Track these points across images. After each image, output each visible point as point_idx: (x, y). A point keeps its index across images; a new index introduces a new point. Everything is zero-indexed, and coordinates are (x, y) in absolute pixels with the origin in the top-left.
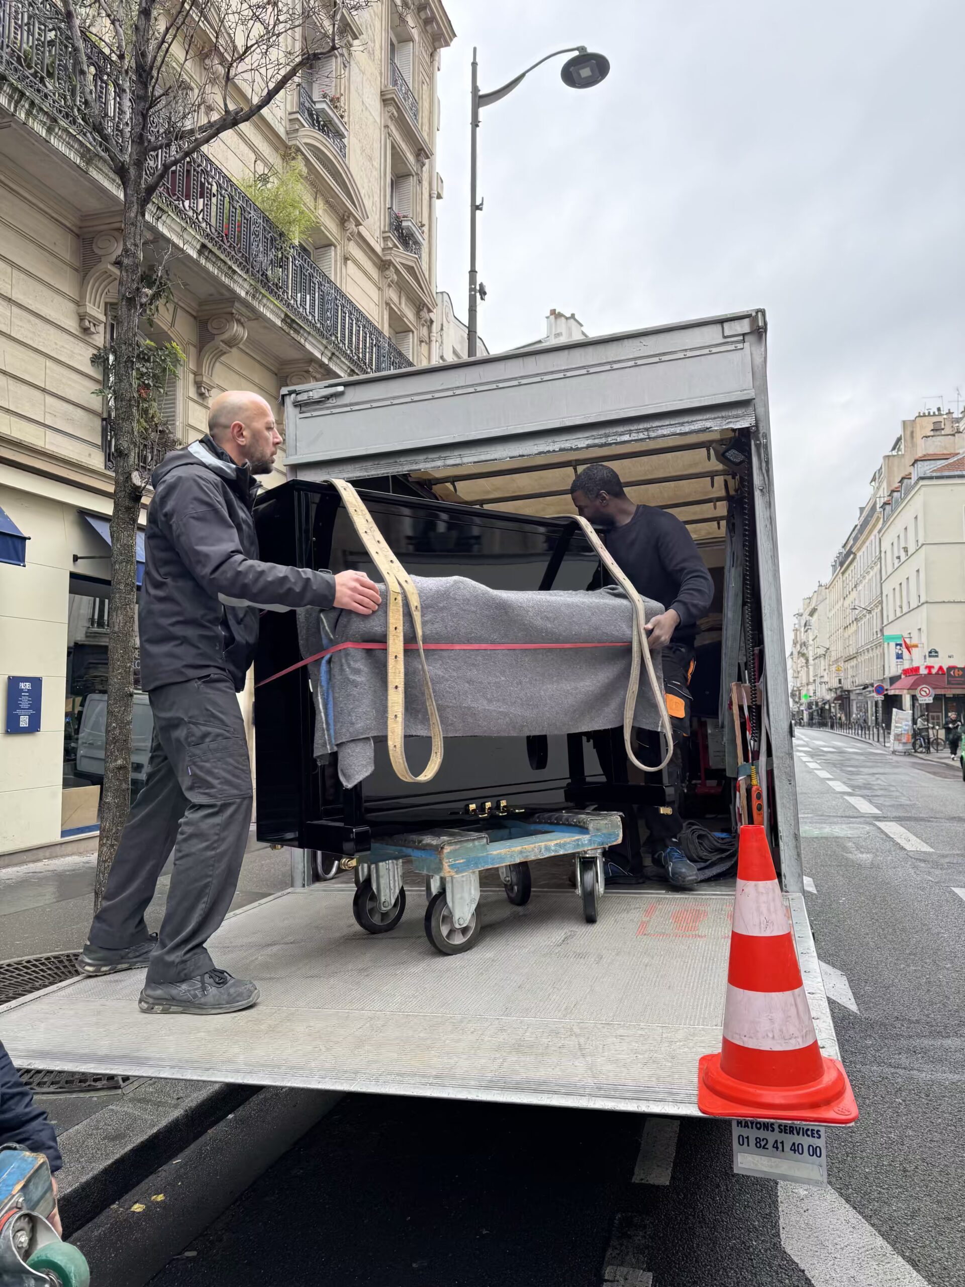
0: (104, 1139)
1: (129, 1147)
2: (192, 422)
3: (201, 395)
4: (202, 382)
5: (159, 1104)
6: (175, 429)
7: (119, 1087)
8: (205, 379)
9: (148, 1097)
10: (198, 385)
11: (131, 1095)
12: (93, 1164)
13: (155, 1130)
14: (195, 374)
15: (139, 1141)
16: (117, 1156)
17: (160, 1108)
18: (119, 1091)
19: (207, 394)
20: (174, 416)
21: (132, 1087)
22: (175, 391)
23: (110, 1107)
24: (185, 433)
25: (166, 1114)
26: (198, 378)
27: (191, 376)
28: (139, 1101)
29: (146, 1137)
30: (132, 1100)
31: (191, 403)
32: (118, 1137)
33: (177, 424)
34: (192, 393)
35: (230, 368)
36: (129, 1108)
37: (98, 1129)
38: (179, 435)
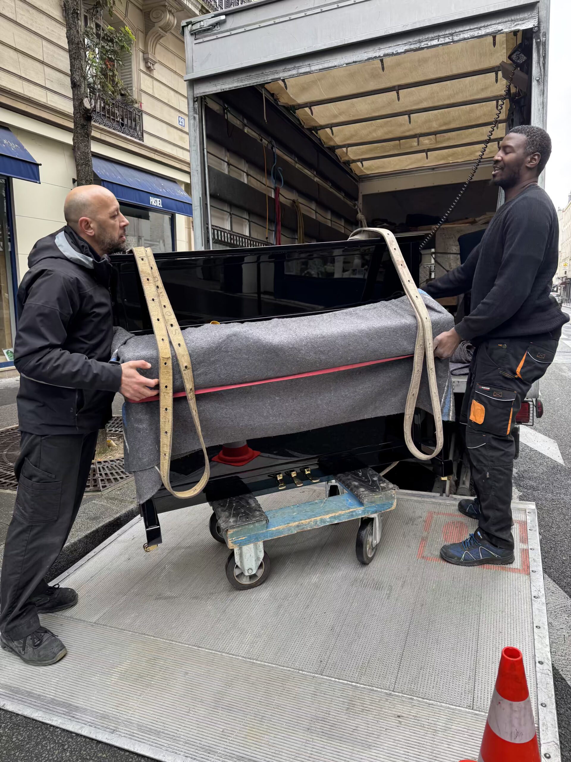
0: (87, 519)
1: (101, 525)
2: (143, 87)
3: (148, 68)
4: (148, 58)
5: (122, 501)
6: (132, 93)
7: (100, 491)
8: (150, 56)
9: (116, 497)
10: (146, 60)
11: (107, 495)
12: (79, 533)
13: (118, 515)
14: (143, 53)
15: (108, 521)
16: (94, 529)
17: (123, 503)
18: (99, 493)
19: (152, 68)
20: (131, 83)
21: (108, 491)
22: (131, 65)
23: (93, 501)
24: (140, 96)
25: (126, 507)
26: (146, 56)
27: (141, 54)
28: (111, 499)
29: (112, 519)
30: (106, 498)
31: (142, 74)
32: (95, 518)
33: (134, 89)
34: (142, 67)
35: (167, 49)
36: (104, 503)
37: (84, 513)
38: (135, 96)
